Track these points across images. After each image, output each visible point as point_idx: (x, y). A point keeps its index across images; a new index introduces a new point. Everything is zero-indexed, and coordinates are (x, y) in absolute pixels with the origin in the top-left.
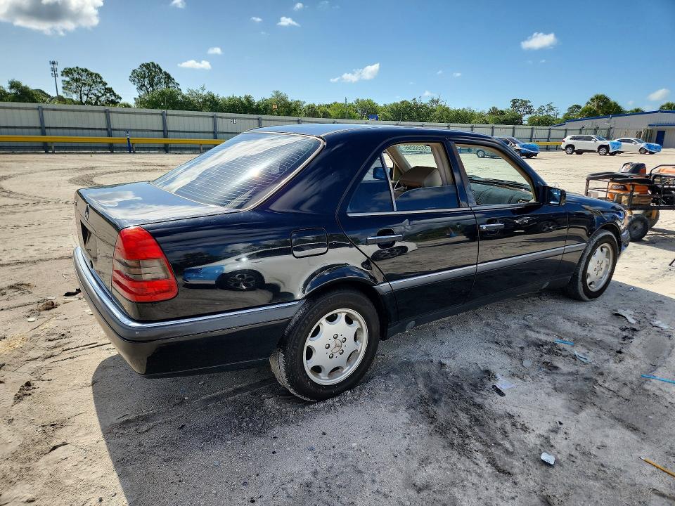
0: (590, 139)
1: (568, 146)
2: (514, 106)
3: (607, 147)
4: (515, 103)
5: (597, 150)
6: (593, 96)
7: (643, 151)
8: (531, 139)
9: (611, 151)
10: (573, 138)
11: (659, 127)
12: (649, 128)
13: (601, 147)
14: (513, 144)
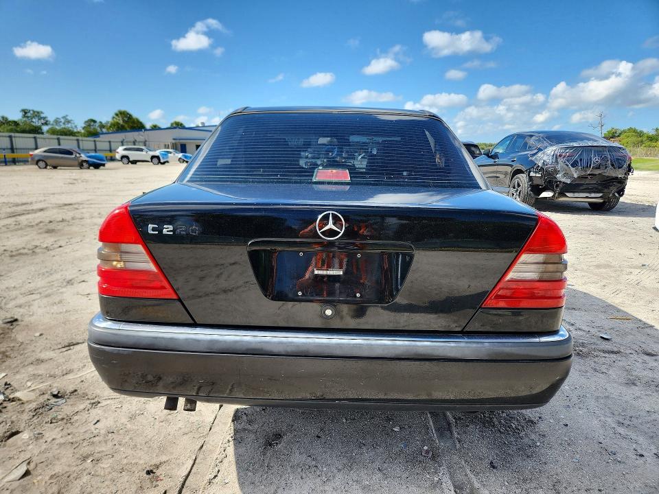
0: (141, 150)
1: (123, 157)
2: (24, 116)
3: (158, 157)
4: (26, 113)
5: (150, 160)
6: (116, 111)
7: (182, 161)
8: (95, 151)
9: (162, 161)
10: (125, 149)
11: (181, 141)
12: (174, 141)
13: (153, 157)
14: (78, 155)
